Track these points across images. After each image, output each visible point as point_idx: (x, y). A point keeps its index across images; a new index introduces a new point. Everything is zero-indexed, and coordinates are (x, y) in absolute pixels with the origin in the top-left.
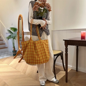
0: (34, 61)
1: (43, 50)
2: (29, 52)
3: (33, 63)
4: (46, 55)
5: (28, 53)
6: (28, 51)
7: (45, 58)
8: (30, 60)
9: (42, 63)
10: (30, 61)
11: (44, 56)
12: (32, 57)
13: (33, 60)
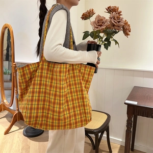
0: (50, 121)
1: (77, 91)
2: (36, 95)
3: (47, 125)
4: (84, 106)
5: (33, 96)
6: (33, 92)
7: (81, 114)
8: (37, 117)
9: (70, 128)
10: (36, 120)
11: (79, 106)
12: (43, 108)
13: (47, 117)
